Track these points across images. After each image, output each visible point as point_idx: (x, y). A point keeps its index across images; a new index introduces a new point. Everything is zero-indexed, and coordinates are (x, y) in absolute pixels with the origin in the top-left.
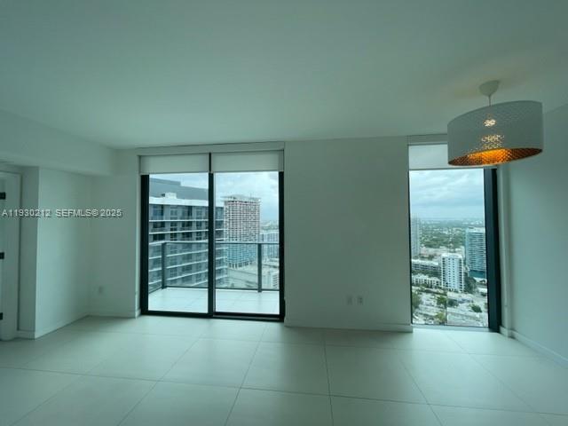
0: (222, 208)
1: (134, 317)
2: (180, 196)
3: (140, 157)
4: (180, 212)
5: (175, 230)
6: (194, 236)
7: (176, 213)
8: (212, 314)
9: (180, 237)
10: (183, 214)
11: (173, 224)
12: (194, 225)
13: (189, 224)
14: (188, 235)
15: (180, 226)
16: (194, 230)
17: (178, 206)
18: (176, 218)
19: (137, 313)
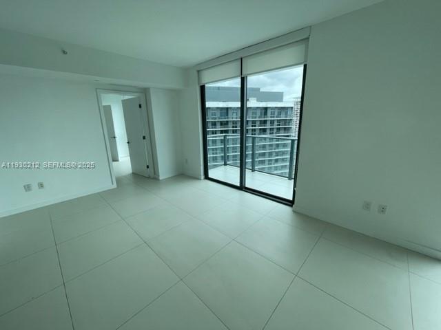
0: (292, 108)
1: (200, 179)
2: (259, 100)
3: (198, 71)
4: (258, 113)
5: (255, 126)
6: (268, 131)
7: (256, 114)
8: (242, 187)
9: (257, 132)
10: (261, 114)
11: (254, 122)
12: (268, 123)
13: (265, 122)
14: (264, 131)
15: (258, 123)
16: (268, 126)
17: (258, 108)
18: (255, 118)
19: (203, 177)
